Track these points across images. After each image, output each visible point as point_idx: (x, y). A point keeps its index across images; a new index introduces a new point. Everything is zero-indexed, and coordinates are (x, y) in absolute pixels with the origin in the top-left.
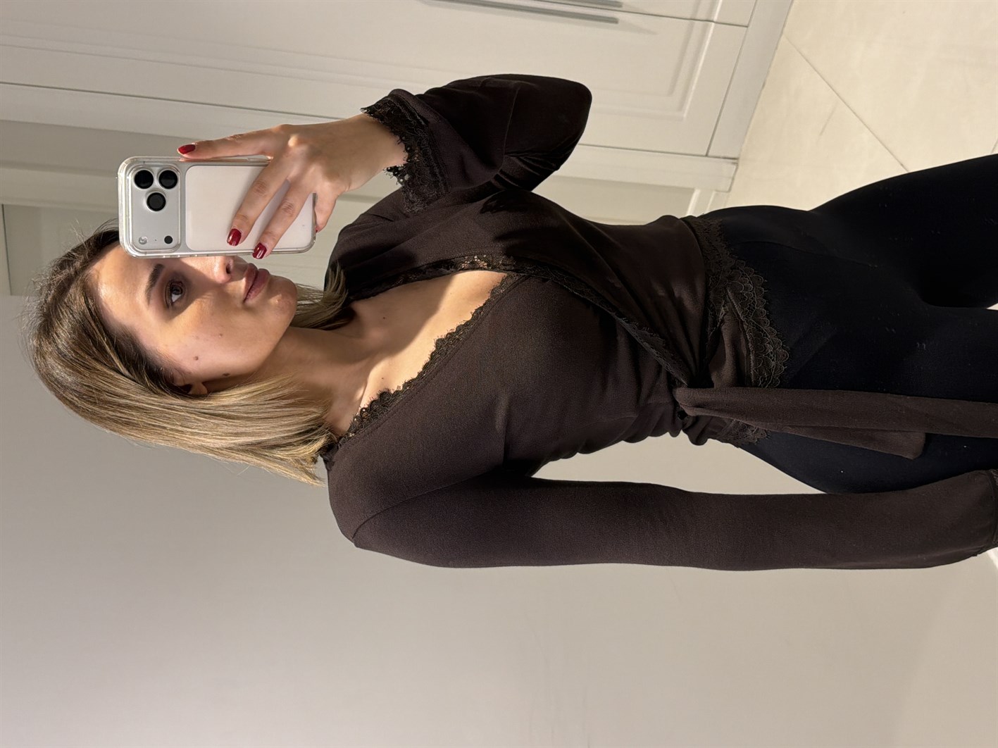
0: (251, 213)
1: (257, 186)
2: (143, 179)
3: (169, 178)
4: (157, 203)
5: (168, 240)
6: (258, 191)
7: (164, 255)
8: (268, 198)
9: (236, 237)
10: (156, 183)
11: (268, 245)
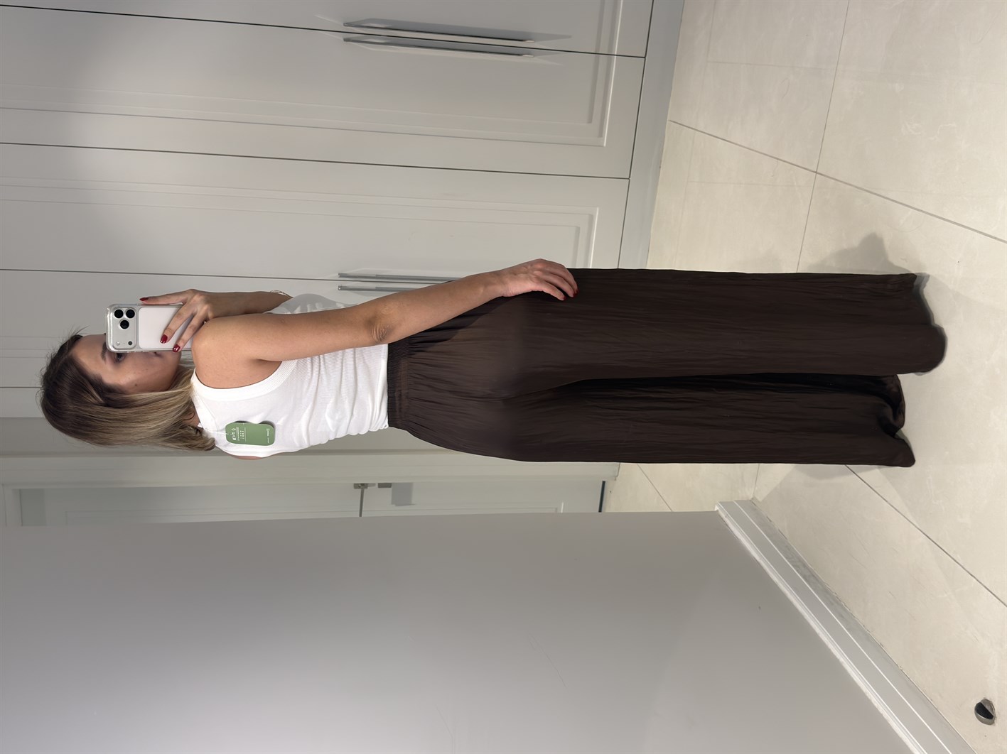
0: (173, 327)
1: (177, 315)
2: (118, 314)
3: (131, 314)
4: (125, 325)
5: (130, 343)
6: (177, 317)
7: (128, 351)
8: (182, 321)
9: (164, 339)
10: (125, 317)
11: (181, 344)
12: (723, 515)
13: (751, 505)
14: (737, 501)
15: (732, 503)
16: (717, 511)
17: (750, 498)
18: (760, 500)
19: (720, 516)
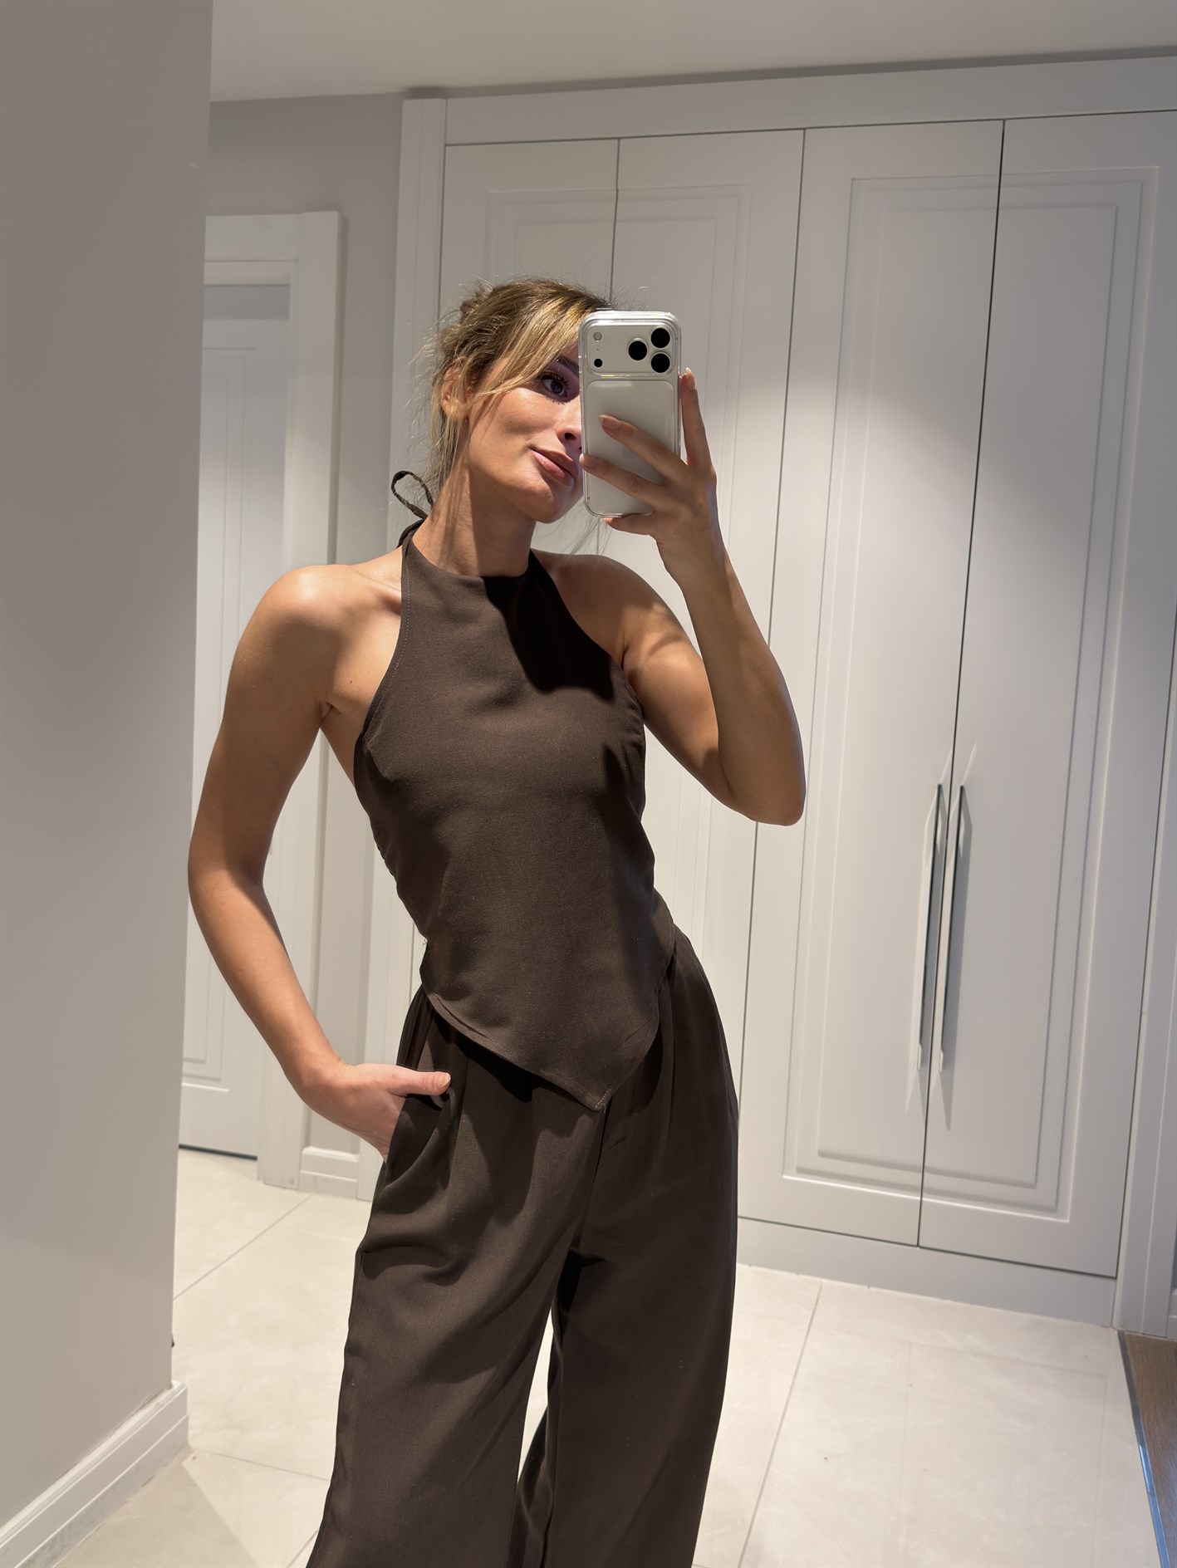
2: (661, 337)
3: (661, 364)
4: (637, 351)
12: (163, 1398)
13: (179, 1446)
14: (187, 1420)
15: (185, 1413)
16: (170, 1386)
17: (193, 1443)
18: (187, 1464)
19: (162, 1391)
